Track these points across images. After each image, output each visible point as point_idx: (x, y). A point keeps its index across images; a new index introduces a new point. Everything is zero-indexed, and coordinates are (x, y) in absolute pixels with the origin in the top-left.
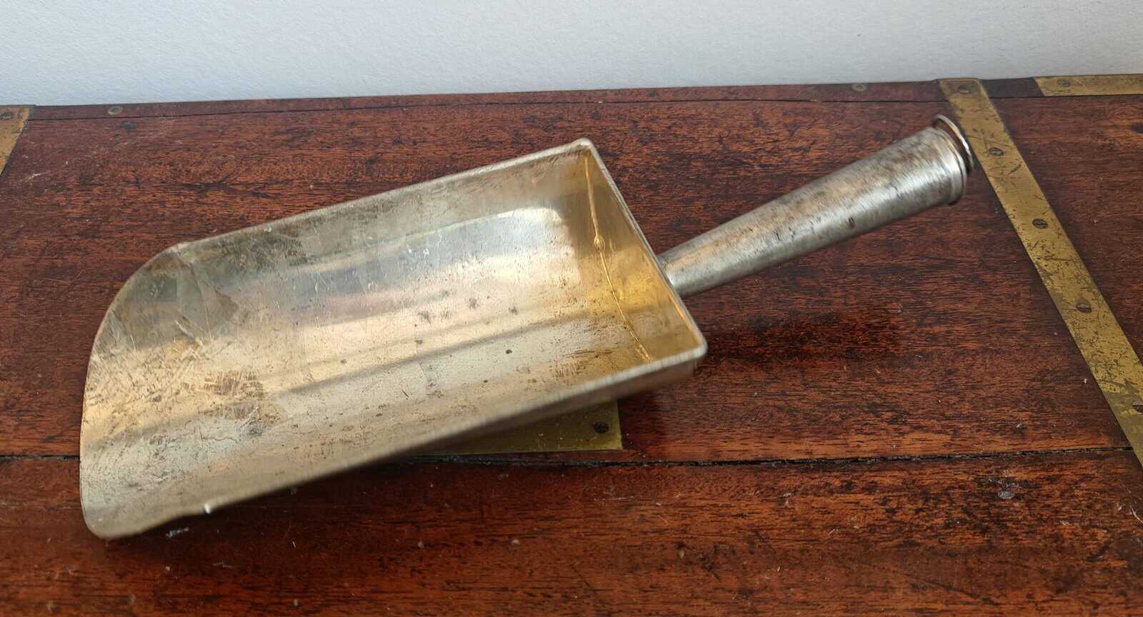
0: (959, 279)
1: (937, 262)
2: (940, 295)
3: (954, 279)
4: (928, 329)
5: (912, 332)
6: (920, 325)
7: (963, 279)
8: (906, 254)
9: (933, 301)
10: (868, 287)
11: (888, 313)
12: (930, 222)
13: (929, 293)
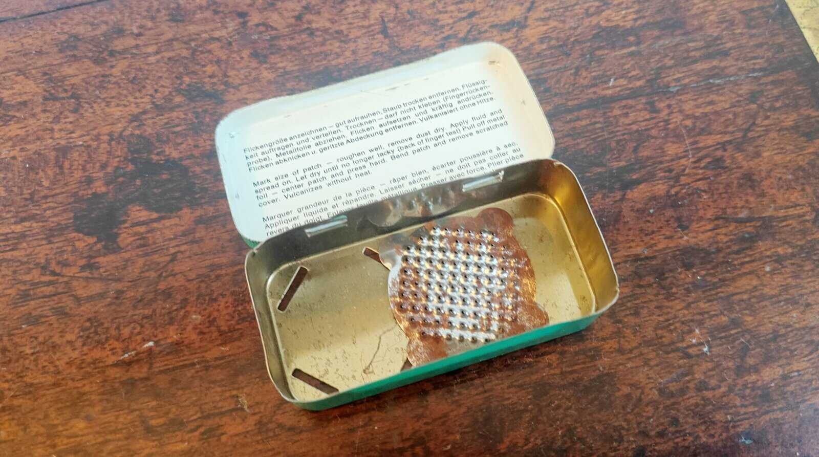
0: (786, 257)
1: (749, 228)
2: (762, 298)
3: (779, 260)
4: (754, 377)
5: (731, 390)
6: (741, 371)
7: (793, 255)
8: (701, 219)
9: (754, 313)
10: (652, 305)
11: (688, 356)
12: (730, 142)
13: (745, 297)
